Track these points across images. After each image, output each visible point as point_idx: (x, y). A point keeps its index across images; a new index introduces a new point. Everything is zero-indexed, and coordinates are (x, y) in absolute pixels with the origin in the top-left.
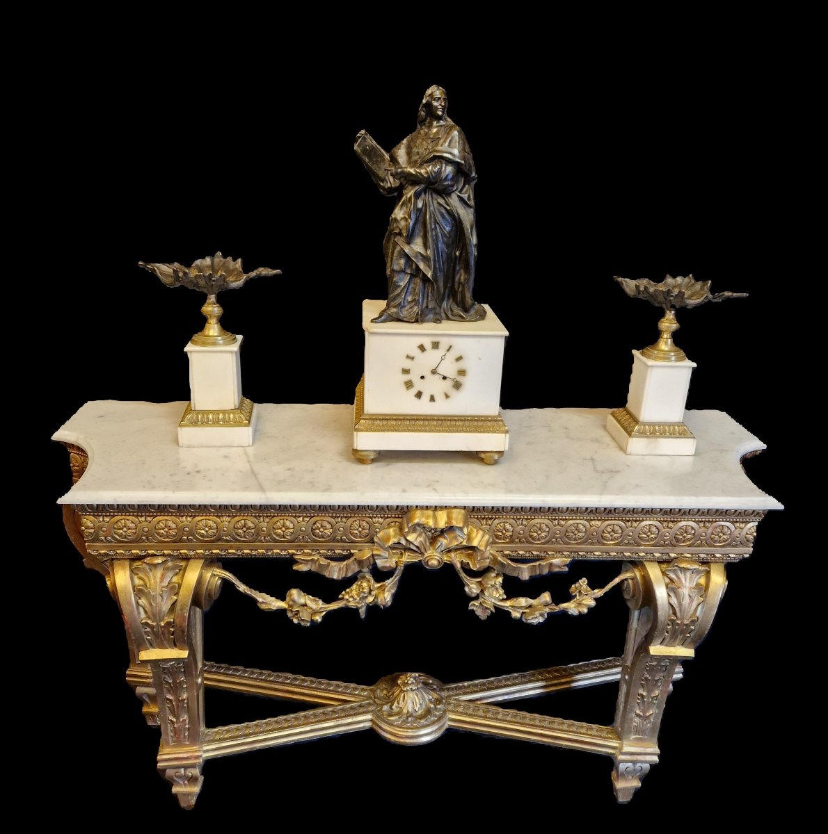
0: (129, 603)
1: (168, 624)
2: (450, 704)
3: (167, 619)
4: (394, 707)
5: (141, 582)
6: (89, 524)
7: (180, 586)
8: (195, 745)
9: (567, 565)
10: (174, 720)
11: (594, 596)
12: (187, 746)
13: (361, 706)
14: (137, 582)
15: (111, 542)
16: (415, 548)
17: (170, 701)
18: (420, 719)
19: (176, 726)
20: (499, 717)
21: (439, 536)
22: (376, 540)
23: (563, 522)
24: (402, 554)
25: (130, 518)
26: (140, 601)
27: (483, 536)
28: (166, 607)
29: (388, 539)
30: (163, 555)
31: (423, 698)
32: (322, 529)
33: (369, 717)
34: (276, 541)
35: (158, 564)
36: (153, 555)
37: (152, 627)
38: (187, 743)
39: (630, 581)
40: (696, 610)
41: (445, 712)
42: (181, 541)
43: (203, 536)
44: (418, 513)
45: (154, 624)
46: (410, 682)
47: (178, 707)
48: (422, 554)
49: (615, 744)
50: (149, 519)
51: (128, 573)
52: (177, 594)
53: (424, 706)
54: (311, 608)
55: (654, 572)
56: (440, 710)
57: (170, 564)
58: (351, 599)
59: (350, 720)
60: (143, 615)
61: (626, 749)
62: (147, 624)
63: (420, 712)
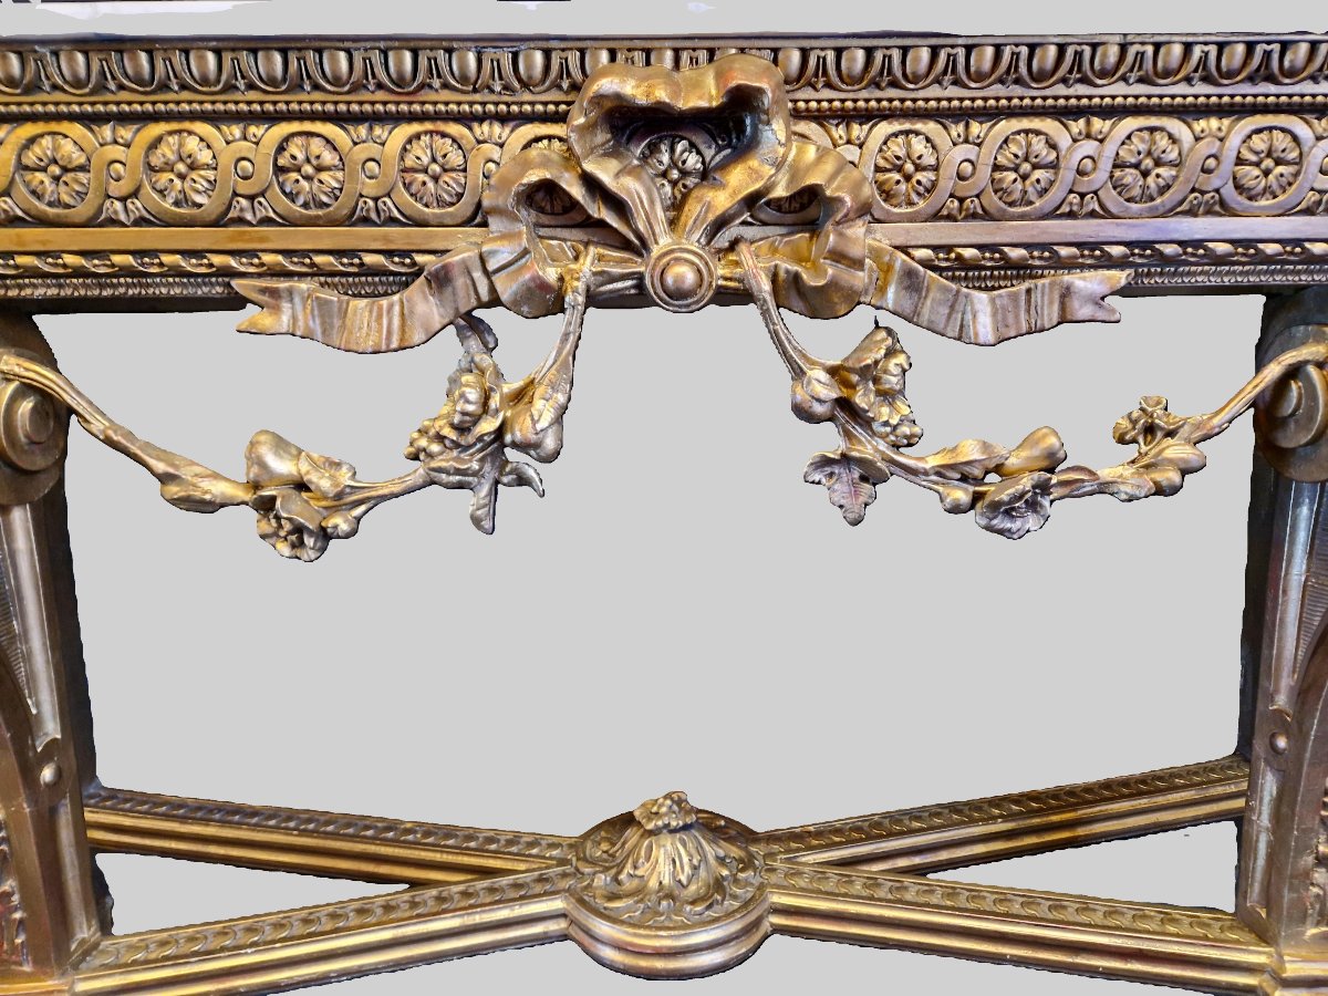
2: (772, 870)
4: (622, 877)
8: (51, 976)
12: (29, 977)
13: (541, 880)
18: (693, 903)
20: (909, 896)
31: (700, 849)
33: (557, 904)
38: (27, 968)
41: (761, 887)
46: (664, 810)
49: (1258, 956)
53: (703, 873)
56: (747, 883)
59: (503, 914)
61: (1293, 969)
63: (693, 886)
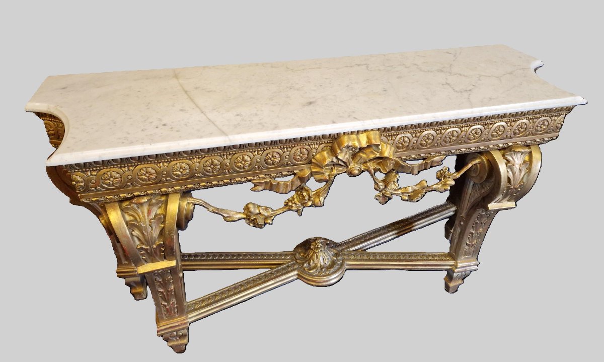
0: (126, 236)
1: (160, 246)
2: (345, 255)
3: (158, 243)
4: (311, 264)
5: (132, 218)
6: (79, 179)
7: (165, 216)
8: (183, 316)
9: (443, 161)
10: (166, 304)
11: (454, 178)
12: (177, 317)
14: (128, 218)
15: (101, 191)
16: (343, 164)
17: (162, 293)
19: (167, 307)
21: (358, 152)
22: (313, 161)
24: (332, 169)
25: (114, 169)
26: (133, 233)
27: (391, 149)
28: (156, 233)
29: (325, 160)
30: (147, 195)
33: (296, 273)
34: (238, 172)
35: (145, 202)
36: (139, 196)
37: (146, 250)
38: (177, 316)
40: (523, 178)
41: (343, 260)
42: (160, 182)
43: (179, 176)
45: (148, 247)
46: (319, 246)
47: (168, 295)
48: (347, 167)
49: (452, 263)
50: (131, 168)
51: (119, 212)
52: (164, 222)
54: (264, 215)
55: (497, 156)
56: (340, 260)
57: (154, 201)
58: (294, 205)
59: (284, 277)
60: (138, 242)
61: (459, 265)
62: (142, 249)
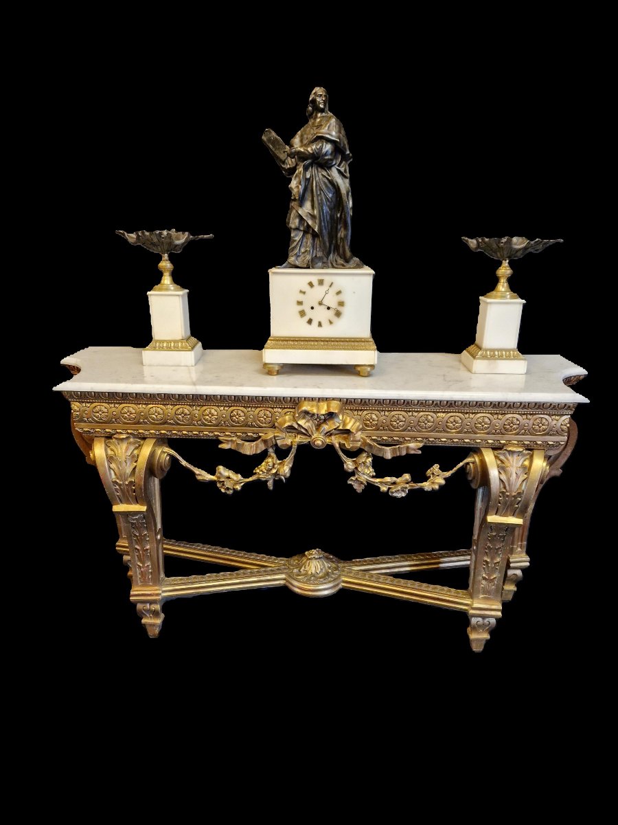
0: (104, 466)
1: (131, 482)
2: (344, 571)
3: (130, 480)
5: (113, 453)
6: (76, 408)
7: (138, 455)
8: (156, 586)
9: (419, 449)
10: (141, 565)
11: (444, 477)
12: (151, 586)
13: (278, 569)
14: (110, 452)
15: (92, 422)
16: (304, 431)
17: (138, 550)
18: (320, 578)
19: (142, 569)
20: (380, 580)
21: (322, 423)
22: (276, 424)
23: (415, 414)
24: (295, 436)
25: (104, 404)
26: (111, 465)
27: (355, 422)
28: (129, 470)
29: (285, 422)
30: (128, 433)
31: (324, 564)
32: (237, 417)
33: (283, 576)
34: (206, 425)
35: (123, 439)
36: (121, 433)
37: (120, 485)
38: (151, 584)
39: (471, 464)
40: (521, 485)
41: (340, 576)
42: (139, 423)
43: (153, 419)
44: (306, 403)
45: (121, 482)
46: (314, 553)
47: (144, 555)
48: (310, 436)
49: (467, 601)
50: (116, 405)
51: (103, 445)
52: (136, 462)
53: (324, 571)
54: (233, 480)
55: (489, 457)
56: (336, 574)
57: (132, 440)
58: (261, 473)
59: (269, 578)
60: (113, 476)
61: (476, 605)
62: (116, 482)
63: (321, 574)
